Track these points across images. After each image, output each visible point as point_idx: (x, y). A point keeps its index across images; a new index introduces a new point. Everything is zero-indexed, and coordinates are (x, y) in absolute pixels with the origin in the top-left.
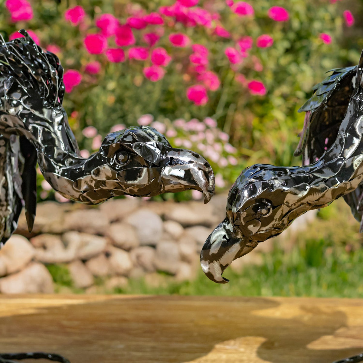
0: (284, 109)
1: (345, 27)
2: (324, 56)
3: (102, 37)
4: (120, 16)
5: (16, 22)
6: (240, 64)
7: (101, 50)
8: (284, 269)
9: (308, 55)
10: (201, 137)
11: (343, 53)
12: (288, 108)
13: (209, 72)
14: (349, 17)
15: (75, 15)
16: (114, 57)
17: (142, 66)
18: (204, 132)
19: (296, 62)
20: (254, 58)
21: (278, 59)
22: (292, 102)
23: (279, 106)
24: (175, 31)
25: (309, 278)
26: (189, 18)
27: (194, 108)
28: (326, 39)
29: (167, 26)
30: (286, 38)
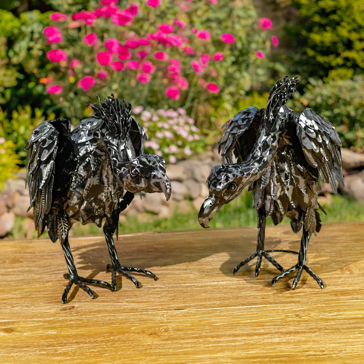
0: (232, 102)
1: (272, 47)
2: (258, 67)
3: (109, 54)
4: (121, 40)
5: (51, 44)
6: (202, 71)
7: (108, 62)
8: (231, 210)
9: (248, 66)
10: (175, 121)
11: (271, 65)
12: (234, 102)
13: (180, 78)
14: (275, 41)
15: (90, 39)
16: (116, 67)
17: (136, 73)
18: (178, 118)
19: (240, 70)
20: (211, 68)
21: (227, 69)
22: (236, 97)
23: (228, 100)
24: (158, 50)
25: (248, 216)
26: (167, 41)
27: (171, 102)
28: (260, 55)
29: (152, 46)
30: (232, 55)
